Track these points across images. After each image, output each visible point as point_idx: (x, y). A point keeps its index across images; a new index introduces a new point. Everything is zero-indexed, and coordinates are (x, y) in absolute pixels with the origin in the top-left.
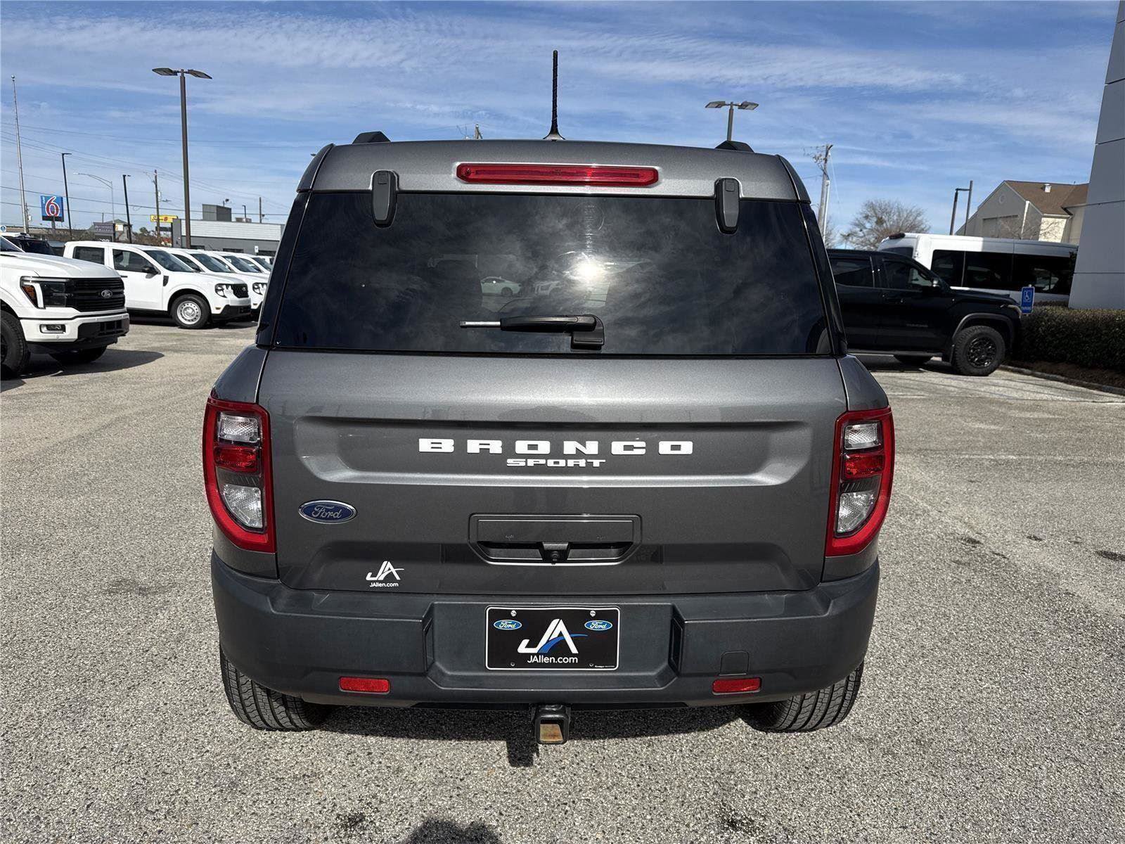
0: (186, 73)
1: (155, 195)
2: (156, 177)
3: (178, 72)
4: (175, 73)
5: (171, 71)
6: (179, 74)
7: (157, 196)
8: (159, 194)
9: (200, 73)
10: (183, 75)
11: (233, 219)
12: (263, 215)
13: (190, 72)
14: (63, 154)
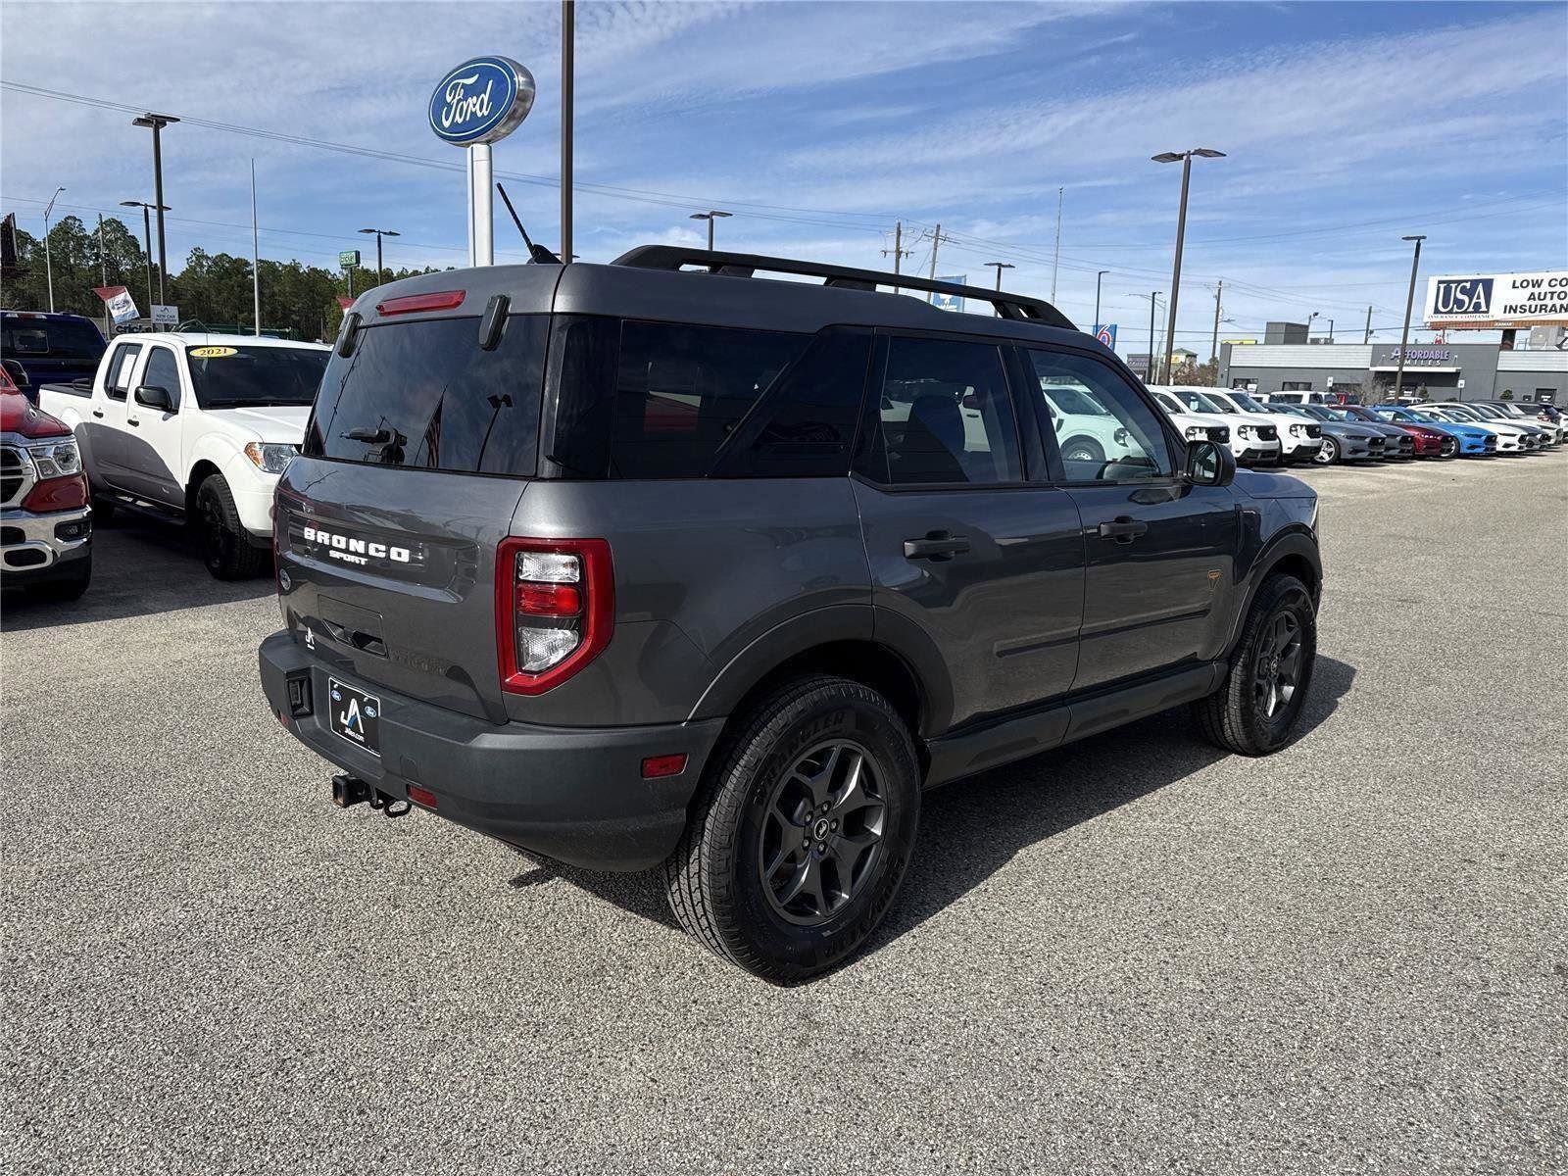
0: (1193, 154)
1: (1215, 314)
2: (1219, 291)
3: (1183, 155)
4: (1180, 157)
5: (1174, 155)
6: (1185, 158)
7: (1217, 316)
8: (1220, 313)
9: (1210, 151)
10: (1189, 157)
11: (1309, 341)
12: (1372, 332)
13: (1199, 152)
14: (1100, 273)
